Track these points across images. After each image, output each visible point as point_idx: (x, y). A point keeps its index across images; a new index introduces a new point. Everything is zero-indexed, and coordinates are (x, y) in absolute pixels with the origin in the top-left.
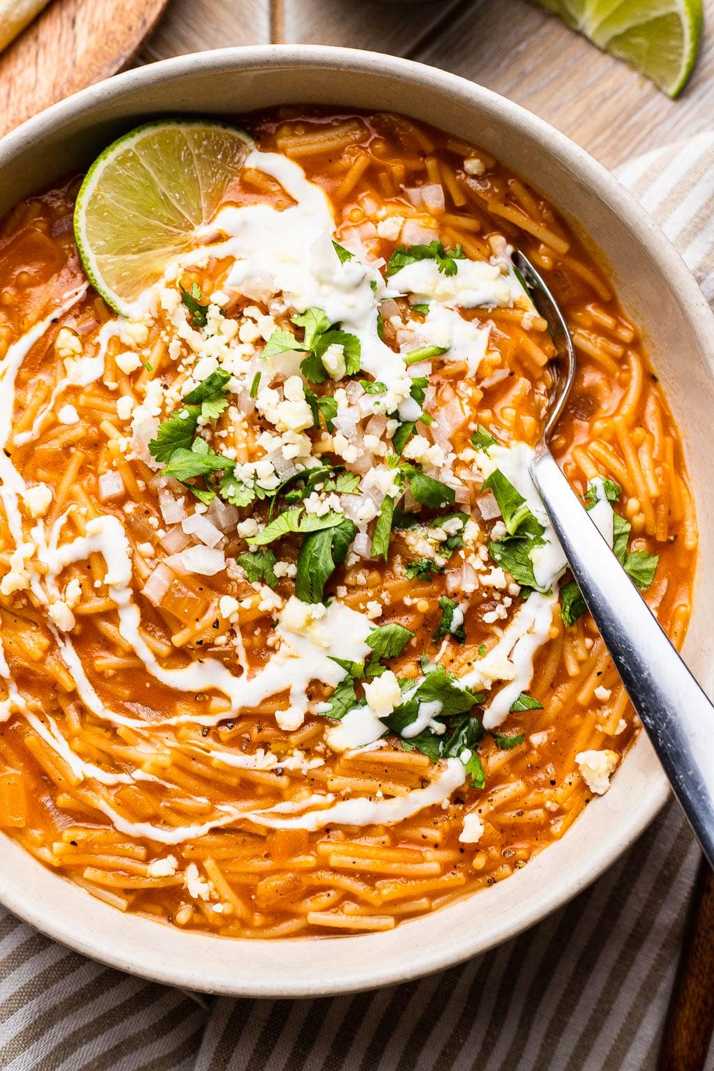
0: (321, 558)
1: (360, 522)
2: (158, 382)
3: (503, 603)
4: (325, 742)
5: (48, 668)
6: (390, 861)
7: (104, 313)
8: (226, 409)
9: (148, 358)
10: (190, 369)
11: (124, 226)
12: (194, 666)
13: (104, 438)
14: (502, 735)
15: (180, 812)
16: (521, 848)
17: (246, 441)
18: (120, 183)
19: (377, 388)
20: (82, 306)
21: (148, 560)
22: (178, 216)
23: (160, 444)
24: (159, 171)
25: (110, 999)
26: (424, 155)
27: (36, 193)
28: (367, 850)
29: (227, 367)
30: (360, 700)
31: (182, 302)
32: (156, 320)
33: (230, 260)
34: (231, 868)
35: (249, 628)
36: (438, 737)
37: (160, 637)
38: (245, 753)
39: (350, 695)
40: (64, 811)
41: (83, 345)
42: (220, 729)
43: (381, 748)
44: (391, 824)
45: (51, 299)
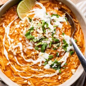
0: (44, 48)
1: (48, 44)
2: (26, 28)
3: (63, 53)
4: (44, 68)
5: (13, 59)
6: (51, 81)
7: (20, 20)
8: (33, 31)
9: (25, 25)
10: (29, 26)
12: (29, 59)
13: (20, 34)
14: (63, 67)
15: (28, 75)
16: (65, 80)
17: (36, 34)
18: (22, 5)
19: (50, 29)
20: (17, 19)
21: (24, 48)
22: (28, 9)
23: (26, 35)
24: (26, 4)
26: (56, 3)
27: (12, 6)
28: (48, 80)
29: (34, 26)
30: (48, 63)
31: (29, 19)
32: (26, 21)
33: (34, 14)
34: (33, 81)
35: (35, 55)
36: (56, 68)
37: (26, 56)
38: (35, 69)
40: (15, 75)
41: (17, 23)
42: (32, 66)
43: (50, 69)
44: (51, 77)
45: (14, 18)
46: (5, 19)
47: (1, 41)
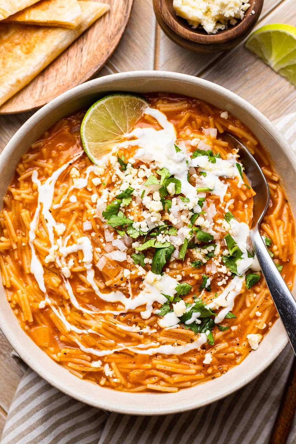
0: (162, 258)
1: (176, 246)
2: (107, 189)
3: (225, 279)
4: (157, 324)
5: (60, 290)
6: (178, 368)
7: (89, 163)
8: (131, 202)
9: (104, 180)
10: (119, 186)
11: (99, 132)
12: (113, 293)
13: (86, 208)
14: (221, 326)
15: (104, 345)
16: (225, 367)
17: (137, 214)
18: (98, 116)
19: (186, 200)
20: (81, 159)
21: (99, 254)
22: (118, 129)
23: (106, 213)
24: (113, 112)
25: (73, 409)
26: (209, 115)
27: (66, 117)
28: (170, 364)
29: (132, 186)
30: (171, 310)
31: (118, 161)
32: (108, 167)
33: (137, 147)
34: (121, 366)
35: (133, 281)
36: (198, 325)
37: (101, 282)
38: (129, 326)
39: (168, 307)
40: (62, 342)
41: (80, 174)
42: (120, 317)
43: (178, 328)
44: (180, 355)
45: (70, 156)
46: (42, 157)
47: (23, 228)
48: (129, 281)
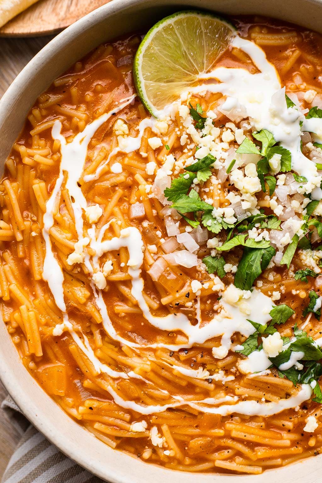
0: (255, 266)
1: (280, 246)
2: (172, 156)
4: (236, 367)
5: (88, 308)
7: (143, 113)
8: (210, 177)
9: (167, 142)
10: (192, 152)
11: (162, 66)
12: (170, 317)
13: (136, 183)
15: (151, 397)
18: (163, 42)
19: (301, 179)
20: (131, 107)
21: (152, 255)
22: (191, 65)
23: (172, 191)
24: (185, 39)
27: (111, 42)
28: (252, 430)
29: (214, 153)
30: (259, 347)
31: (190, 114)
32: (173, 122)
34: (176, 431)
35: (204, 299)
36: (298, 372)
37: (154, 298)
38: (192, 369)
39: (255, 342)
40: (86, 389)
41: (129, 129)
42: (180, 353)
43: (268, 375)
44: (267, 416)
45: (113, 102)
46: (69, 100)
47: (34, 209)
48: (199, 299)
